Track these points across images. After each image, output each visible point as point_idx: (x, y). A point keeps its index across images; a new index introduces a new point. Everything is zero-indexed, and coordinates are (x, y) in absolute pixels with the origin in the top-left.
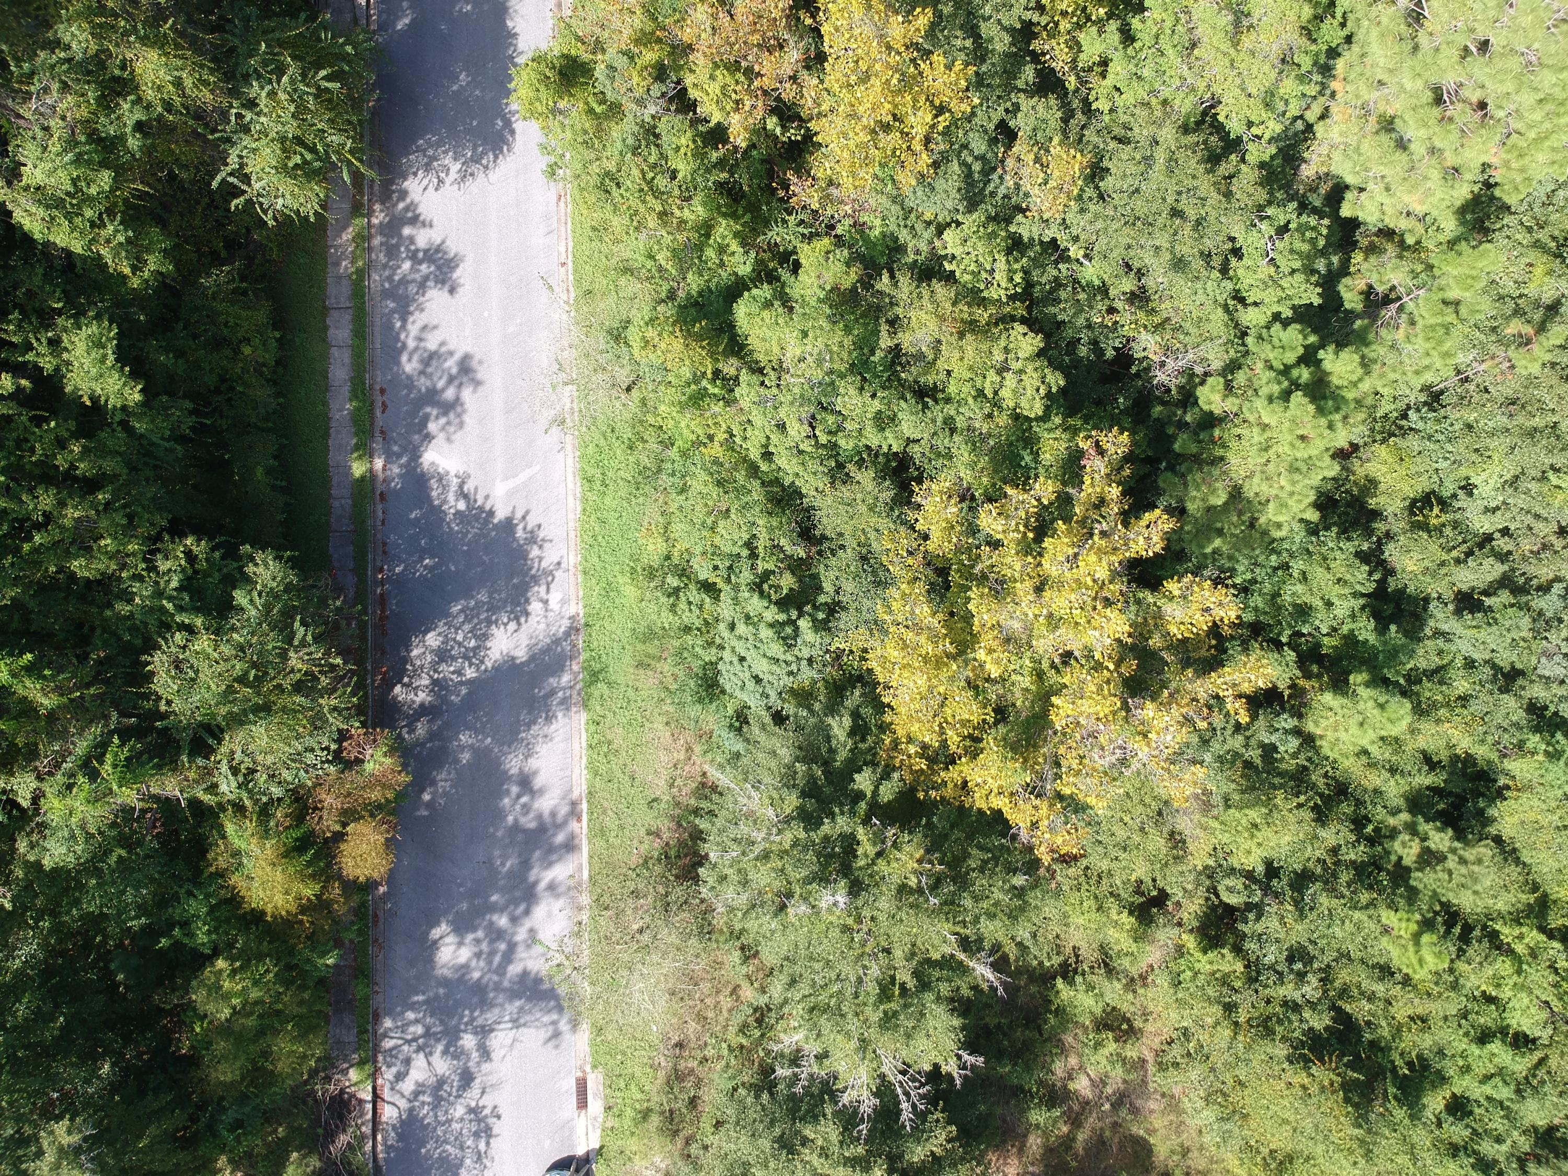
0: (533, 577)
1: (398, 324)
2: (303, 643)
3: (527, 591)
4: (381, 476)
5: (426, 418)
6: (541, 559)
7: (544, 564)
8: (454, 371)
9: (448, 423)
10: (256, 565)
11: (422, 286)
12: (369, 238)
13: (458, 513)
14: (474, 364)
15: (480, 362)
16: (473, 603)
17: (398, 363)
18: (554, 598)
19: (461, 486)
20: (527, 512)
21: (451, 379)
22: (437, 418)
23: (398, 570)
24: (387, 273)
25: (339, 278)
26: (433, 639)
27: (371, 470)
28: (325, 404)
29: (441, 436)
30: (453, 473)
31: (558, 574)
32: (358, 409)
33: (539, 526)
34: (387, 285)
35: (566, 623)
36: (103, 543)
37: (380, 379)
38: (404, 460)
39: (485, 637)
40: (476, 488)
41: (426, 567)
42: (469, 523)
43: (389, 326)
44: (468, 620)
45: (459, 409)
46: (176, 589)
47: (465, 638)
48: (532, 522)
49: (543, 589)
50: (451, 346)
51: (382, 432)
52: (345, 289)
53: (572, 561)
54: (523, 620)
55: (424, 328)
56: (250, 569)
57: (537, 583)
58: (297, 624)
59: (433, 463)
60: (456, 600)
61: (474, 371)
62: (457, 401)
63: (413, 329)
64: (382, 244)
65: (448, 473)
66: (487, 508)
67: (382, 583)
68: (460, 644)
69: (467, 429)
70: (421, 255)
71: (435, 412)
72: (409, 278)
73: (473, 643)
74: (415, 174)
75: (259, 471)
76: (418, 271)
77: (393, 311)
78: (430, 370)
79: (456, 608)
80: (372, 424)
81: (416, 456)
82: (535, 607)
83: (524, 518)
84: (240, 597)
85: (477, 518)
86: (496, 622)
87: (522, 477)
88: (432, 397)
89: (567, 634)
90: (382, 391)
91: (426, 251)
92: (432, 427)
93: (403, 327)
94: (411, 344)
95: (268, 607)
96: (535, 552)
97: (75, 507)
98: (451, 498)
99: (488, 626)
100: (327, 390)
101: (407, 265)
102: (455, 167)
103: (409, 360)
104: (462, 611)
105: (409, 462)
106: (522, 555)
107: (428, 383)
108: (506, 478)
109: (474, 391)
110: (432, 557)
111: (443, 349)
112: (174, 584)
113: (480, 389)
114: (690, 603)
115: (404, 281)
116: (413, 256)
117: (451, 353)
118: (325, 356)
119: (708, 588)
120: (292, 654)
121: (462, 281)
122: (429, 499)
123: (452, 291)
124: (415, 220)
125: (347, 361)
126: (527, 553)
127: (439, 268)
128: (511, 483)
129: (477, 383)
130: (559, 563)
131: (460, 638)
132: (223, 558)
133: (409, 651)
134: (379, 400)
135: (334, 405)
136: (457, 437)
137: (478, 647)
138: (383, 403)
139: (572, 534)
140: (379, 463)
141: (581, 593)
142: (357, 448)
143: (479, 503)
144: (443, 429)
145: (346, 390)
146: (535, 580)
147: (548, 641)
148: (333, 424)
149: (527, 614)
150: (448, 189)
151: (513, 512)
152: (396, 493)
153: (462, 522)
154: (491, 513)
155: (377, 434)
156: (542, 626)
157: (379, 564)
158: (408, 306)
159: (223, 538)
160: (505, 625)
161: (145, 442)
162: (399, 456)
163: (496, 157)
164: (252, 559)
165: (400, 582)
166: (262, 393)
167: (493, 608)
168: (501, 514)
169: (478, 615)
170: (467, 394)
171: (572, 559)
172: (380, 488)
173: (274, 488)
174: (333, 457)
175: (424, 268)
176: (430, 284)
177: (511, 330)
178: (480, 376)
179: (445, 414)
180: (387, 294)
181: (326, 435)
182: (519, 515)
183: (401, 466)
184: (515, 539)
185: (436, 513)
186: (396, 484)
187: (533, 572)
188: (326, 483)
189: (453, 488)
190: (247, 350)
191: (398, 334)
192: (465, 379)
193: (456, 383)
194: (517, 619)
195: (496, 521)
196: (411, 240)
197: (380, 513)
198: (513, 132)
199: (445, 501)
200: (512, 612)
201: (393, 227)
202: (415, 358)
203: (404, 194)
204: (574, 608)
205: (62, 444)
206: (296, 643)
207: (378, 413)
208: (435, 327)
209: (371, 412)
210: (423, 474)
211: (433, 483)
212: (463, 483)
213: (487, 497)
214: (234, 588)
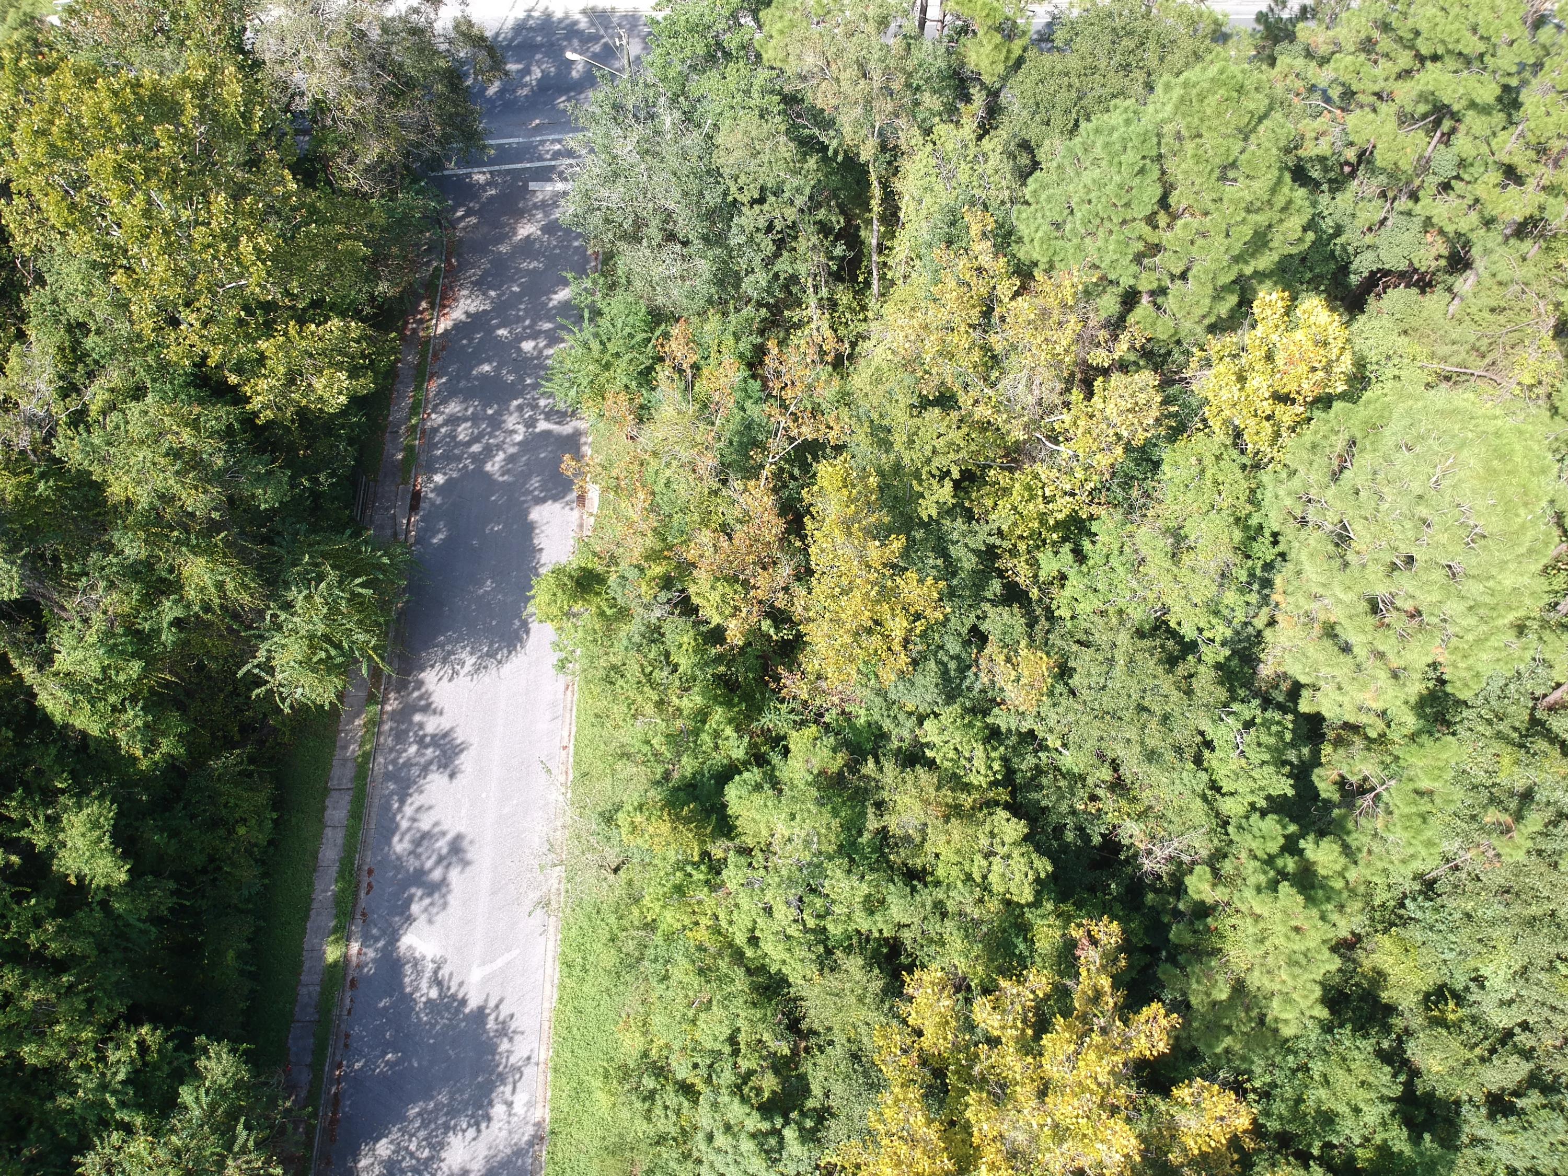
0: (500, 1075)
1: (396, 806)
2: (244, 1150)
3: (491, 1091)
4: (354, 960)
5: (410, 900)
6: (509, 1052)
7: (512, 1060)
8: (444, 851)
9: (432, 904)
10: (209, 1058)
11: (425, 770)
12: (380, 723)
13: (429, 1001)
14: (465, 844)
15: (471, 842)
16: (432, 1105)
17: (389, 843)
18: (520, 1100)
19: (436, 972)
20: (501, 1001)
21: (440, 859)
22: (421, 899)
23: (357, 1066)
24: (393, 756)
25: (345, 760)
26: (384, 1148)
27: (346, 956)
28: (310, 884)
29: (423, 918)
30: (429, 958)
31: (527, 1071)
32: (343, 891)
33: (512, 1016)
34: (390, 768)
35: (530, 1130)
36: (57, 1028)
37: (370, 859)
38: (381, 944)
39: (442, 1145)
40: (451, 974)
41: (387, 1063)
42: (439, 1013)
43: (387, 807)
44: (424, 1125)
45: (444, 890)
46: (122, 1082)
47: (419, 1147)
48: (504, 1011)
49: (509, 1089)
50: (444, 827)
51: (364, 914)
52: (350, 771)
53: (542, 1057)
54: (483, 1126)
55: (419, 809)
56: (202, 1063)
57: (503, 1082)
58: (240, 1127)
59: (410, 947)
60: (414, 1101)
61: (464, 851)
62: (444, 882)
63: (408, 810)
64: (391, 729)
65: (424, 958)
66: (460, 996)
67: (338, 1081)
68: (412, 1155)
69: (450, 910)
70: (428, 739)
71: (419, 893)
72: (414, 761)
73: (426, 1153)
74: (432, 666)
75: (231, 954)
76: (423, 755)
77: (392, 793)
78: (420, 850)
79: (413, 1111)
80: (354, 906)
81: (394, 938)
82: (498, 1110)
83: (497, 1006)
84: (186, 1095)
85: (447, 1007)
86: (454, 1129)
87: (500, 962)
88: (419, 878)
89: (531, 1144)
90: (370, 872)
91: (433, 736)
92: (415, 908)
93: (400, 809)
94: (404, 824)
95: (213, 1107)
96: (504, 1045)
97: (37, 989)
98: (424, 984)
99: (445, 1133)
100: (315, 870)
101: (413, 749)
102: (470, 661)
103: (401, 840)
104: (419, 1114)
105: (385, 946)
106: (492, 1049)
107: (417, 864)
108: (484, 963)
109: (462, 871)
110: (395, 1051)
111: (436, 830)
112: (121, 1076)
113: (468, 869)
114: (666, 1108)
115: (408, 764)
116: (421, 741)
117: (444, 834)
118: (319, 836)
119: (686, 1089)
120: (230, 1162)
121: (463, 767)
122: (401, 986)
123: (452, 776)
124: (427, 709)
125: (340, 841)
126: (496, 1046)
127: (444, 752)
128: (488, 969)
129: (466, 863)
130: (529, 1058)
131: (413, 1147)
132: (176, 1049)
133: (356, 1161)
134: (365, 880)
135: (318, 887)
136: (439, 919)
137: (431, 1158)
138: (369, 884)
139: (546, 1025)
140: (355, 947)
141: (549, 1094)
142: (335, 930)
143: (452, 991)
144: (426, 910)
145: (334, 871)
146: (502, 1078)
147: (508, 1151)
148: (315, 905)
149: (489, 1119)
150: (462, 680)
151: (486, 1000)
152: (368, 979)
153: (431, 1012)
154: (464, 1002)
155: (358, 916)
156: (504, 1133)
157: (338, 1058)
158: (409, 787)
159: (179, 1028)
160: (464, 1131)
161: (120, 923)
162: (377, 939)
163: (510, 653)
164: (205, 1051)
165: (357, 1080)
166: (248, 874)
167: (453, 1112)
168: (473, 1003)
169: (437, 1118)
170: (454, 875)
171: (544, 1054)
172: (352, 973)
173: (242, 973)
174: (310, 940)
175: (429, 752)
176: (433, 767)
177: (506, 810)
178: (469, 856)
179: (430, 894)
180: (388, 776)
181: (306, 917)
182: (492, 1004)
183: (376, 950)
184: (485, 1031)
185: (407, 1000)
186: (369, 970)
187: (501, 1068)
188: (296, 966)
189: (428, 974)
190: (242, 831)
191: (395, 815)
192: (454, 859)
193: (445, 863)
194: (477, 1124)
195: (467, 1010)
196: (421, 726)
197: (348, 1001)
198: (528, 632)
199: (417, 989)
200: (472, 1116)
201: (404, 714)
202: (407, 837)
203: (420, 684)
204: (542, 1113)
205: (37, 923)
206: (236, 1149)
207: (362, 894)
208: (430, 808)
209: (356, 894)
210: (398, 959)
211: (408, 969)
212: (439, 968)
213: (461, 984)
214: (182, 1083)
